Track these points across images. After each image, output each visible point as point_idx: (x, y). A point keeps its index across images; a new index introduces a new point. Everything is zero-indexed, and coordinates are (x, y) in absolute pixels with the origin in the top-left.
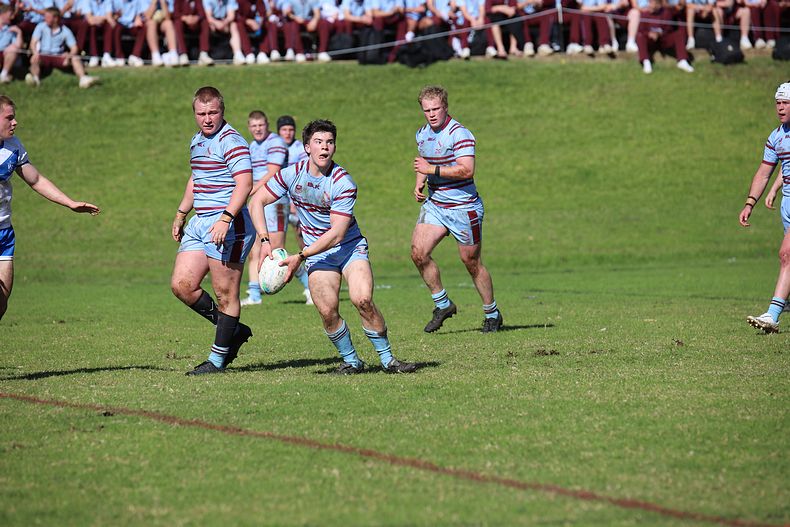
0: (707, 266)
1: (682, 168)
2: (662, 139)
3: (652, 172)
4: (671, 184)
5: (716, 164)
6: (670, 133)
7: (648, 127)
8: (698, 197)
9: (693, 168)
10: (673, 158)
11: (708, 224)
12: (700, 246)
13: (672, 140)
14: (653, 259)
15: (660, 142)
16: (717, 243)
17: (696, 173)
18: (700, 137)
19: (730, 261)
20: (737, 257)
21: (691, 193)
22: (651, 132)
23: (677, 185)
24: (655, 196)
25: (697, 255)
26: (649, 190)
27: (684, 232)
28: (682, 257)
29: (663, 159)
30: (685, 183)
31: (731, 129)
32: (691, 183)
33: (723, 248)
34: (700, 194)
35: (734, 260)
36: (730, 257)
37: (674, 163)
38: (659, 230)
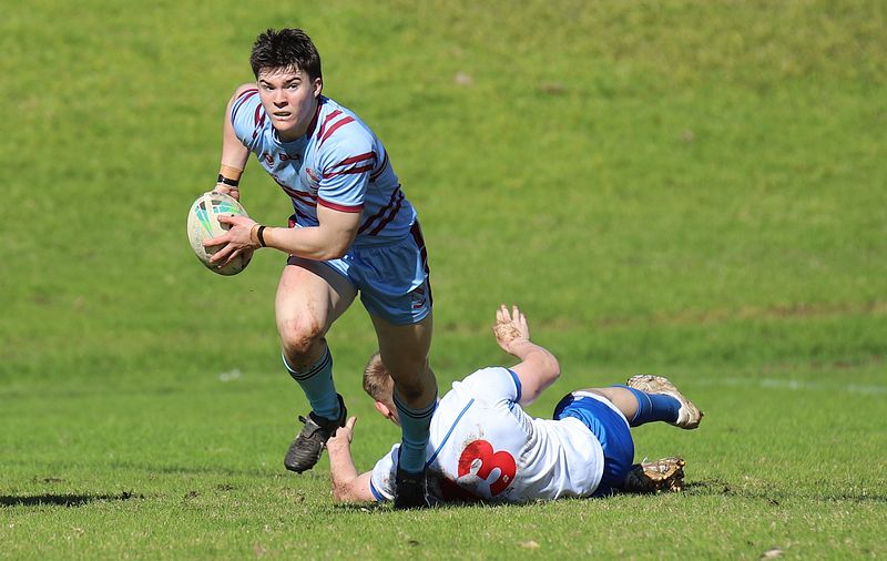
0: (168, 391)
1: (103, 133)
2: (50, 54)
3: (22, 143)
4: (70, 174)
5: (191, 121)
6: (71, 40)
7: (14, 23)
8: (143, 208)
9: (130, 133)
10: (78, 105)
11: (170, 279)
12: (147, 335)
13: (75, 58)
14: (25, 371)
15: (43, 61)
16: (192, 330)
17: (138, 145)
18: (149, 52)
19: (224, 377)
20: (243, 369)
21: (127, 199)
22: (20, 36)
23: (89, 177)
24: (29, 204)
25: (141, 364)
26: (16, 189)
27: (105, 300)
28: (100, 367)
29: (51, 106)
30: (110, 173)
31: (229, 32)
32: (122, 172)
33: (209, 343)
34: (148, 200)
35: (235, 374)
36: (227, 368)
37: (80, 118)
38: (42, 297)
